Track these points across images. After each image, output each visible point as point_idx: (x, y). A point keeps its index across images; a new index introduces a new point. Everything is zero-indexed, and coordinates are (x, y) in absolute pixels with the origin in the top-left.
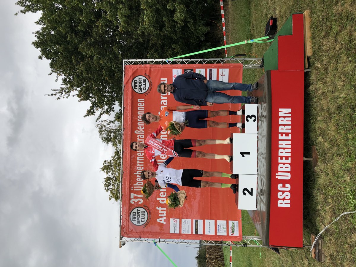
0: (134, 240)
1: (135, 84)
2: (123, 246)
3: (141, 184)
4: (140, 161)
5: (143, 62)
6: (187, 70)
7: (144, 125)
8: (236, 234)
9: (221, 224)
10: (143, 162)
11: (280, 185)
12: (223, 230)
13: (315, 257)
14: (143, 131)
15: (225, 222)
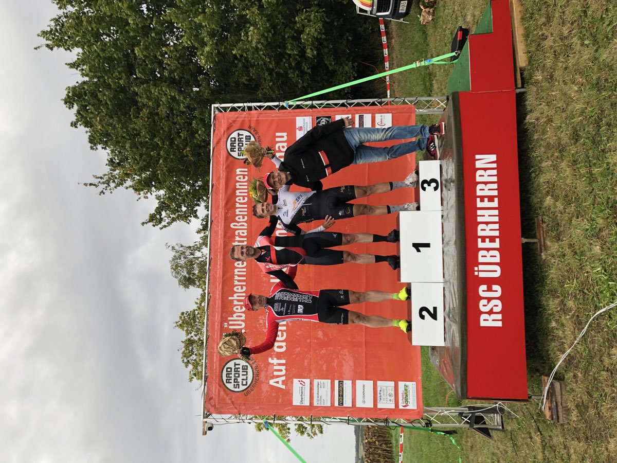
0: (228, 419)
1: (231, 144)
2: (208, 432)
3: (241, 316)
4: (239, 276)
5: (246, 108)
6: (320, 117)
7: (246, 213)
8: (412, 405)
9: (385, 388)
10: (245, 278)
11: (483, 287)
12: (388, 400)
13: (552, 416)
14: (246, 224)
15: (392, 383)
